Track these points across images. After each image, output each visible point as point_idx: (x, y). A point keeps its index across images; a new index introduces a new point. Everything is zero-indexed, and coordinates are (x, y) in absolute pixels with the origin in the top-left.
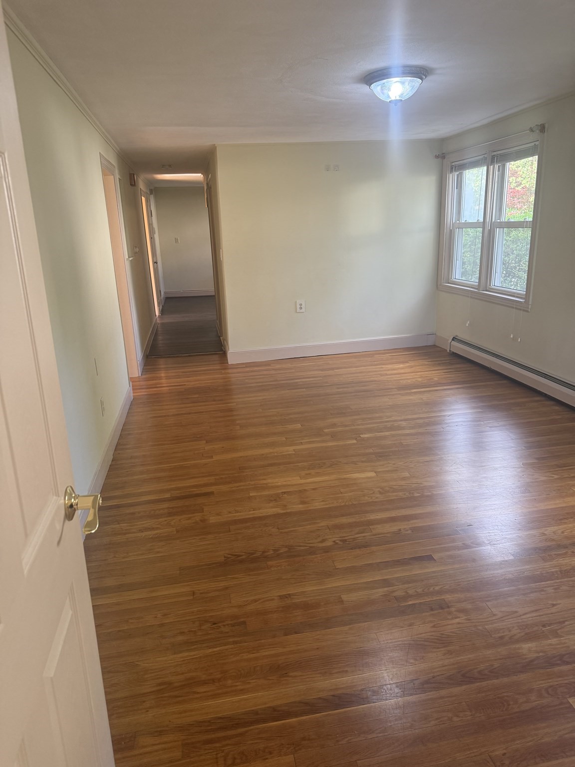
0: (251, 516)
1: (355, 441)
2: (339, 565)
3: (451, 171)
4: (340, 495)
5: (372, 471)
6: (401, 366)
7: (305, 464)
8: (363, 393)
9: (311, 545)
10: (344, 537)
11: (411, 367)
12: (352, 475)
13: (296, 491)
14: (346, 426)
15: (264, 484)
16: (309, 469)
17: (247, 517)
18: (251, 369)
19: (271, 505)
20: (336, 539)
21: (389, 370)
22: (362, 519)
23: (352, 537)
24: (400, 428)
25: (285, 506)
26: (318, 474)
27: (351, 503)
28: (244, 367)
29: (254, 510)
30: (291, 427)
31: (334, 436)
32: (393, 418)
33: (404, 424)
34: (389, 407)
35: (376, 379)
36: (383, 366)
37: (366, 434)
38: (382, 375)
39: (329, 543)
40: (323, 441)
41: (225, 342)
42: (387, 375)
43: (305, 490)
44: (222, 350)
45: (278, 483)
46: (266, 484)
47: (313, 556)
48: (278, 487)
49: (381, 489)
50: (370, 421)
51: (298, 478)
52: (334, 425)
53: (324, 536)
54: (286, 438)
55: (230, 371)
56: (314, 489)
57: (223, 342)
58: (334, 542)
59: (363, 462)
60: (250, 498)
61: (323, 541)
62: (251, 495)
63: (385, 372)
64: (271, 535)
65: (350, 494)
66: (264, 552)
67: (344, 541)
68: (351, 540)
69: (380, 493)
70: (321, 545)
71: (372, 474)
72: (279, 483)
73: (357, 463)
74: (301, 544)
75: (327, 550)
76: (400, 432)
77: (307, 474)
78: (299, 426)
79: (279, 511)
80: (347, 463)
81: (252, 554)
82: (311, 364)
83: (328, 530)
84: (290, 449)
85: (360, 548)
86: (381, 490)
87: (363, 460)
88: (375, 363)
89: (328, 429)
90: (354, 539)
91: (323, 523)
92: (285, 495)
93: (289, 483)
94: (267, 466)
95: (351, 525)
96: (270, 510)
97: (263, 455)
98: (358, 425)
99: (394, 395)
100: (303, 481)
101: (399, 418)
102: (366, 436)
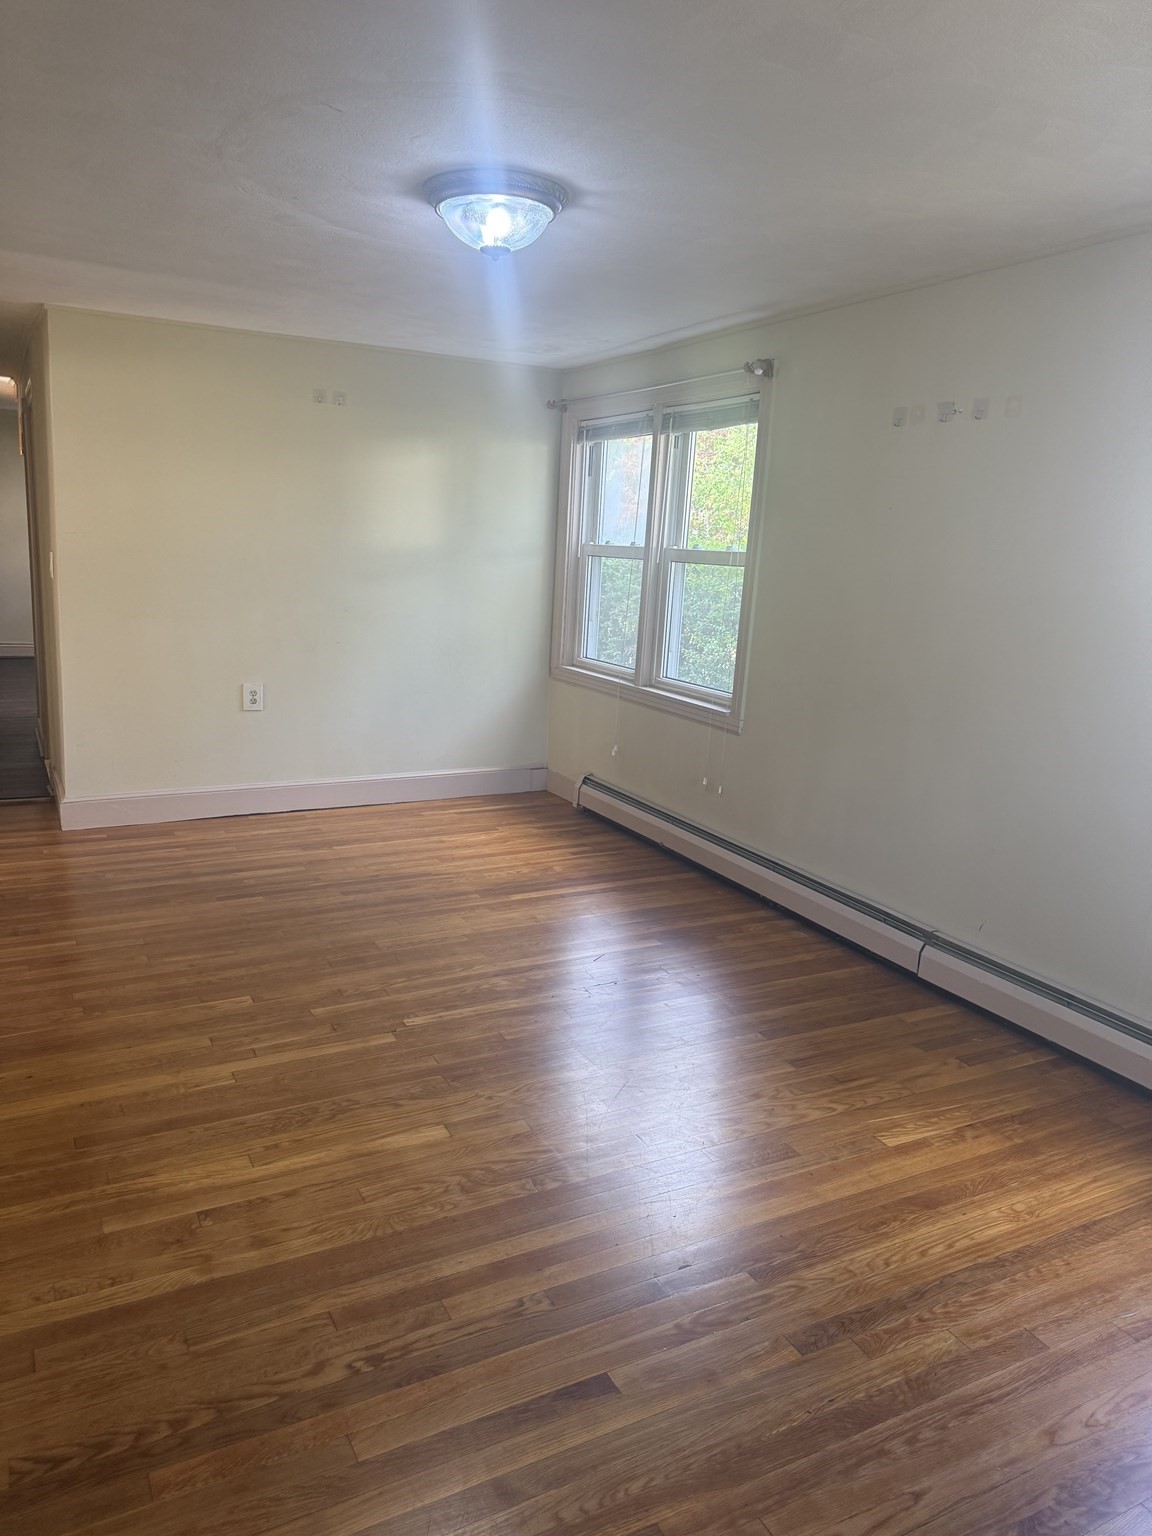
0: (105, 1306)
1: (390, 1039)
2: (368, 1452)
3: (580, 438)
4: (361, 1207)
5: (438, 1124)
6: (483, 837)
7: (264, 1115)
8: (403, 906)
9: (284, 1388)
10: (378, 1345)
11: (504, 840)
12: (388, 1139)
13: (239, 1206)
14: (368, 995)
15: (147, 1189)
16: (274, 1131)
17: (92, 1310)
18: (123, 844)
19: (166, 1258)
20: (355, 1356)
21: (457, 847)
22: (422, 1280)
23: (398, 1343)
24: (494, 995)
25: (208, 1258)
26: (299, 1146)
27: (389, 1231)
28: (105, 839)
29: (112, 1285)
30: (225, 1005)
31: (338, 1025)
32: (477, 970)
33: (502, 983)
34: (466, 939)
35: (431, 869)
36: (444, 838)
37: (417, 1016)
38: (442, 860)
39: (335, 1375)
40: (312, 1043)
41: (56, 776)
42: (454, 859)
43: (264, 1200)
44: (48, 795)
45: (187, 1182)
46: (153, 1189)
47: (290, 1429)
48: (186, 1197)
49: (465, 1176)
50: (424, 980)
51: (245, 1161)
52: (338, 995)
53: (321, 1350)
54: (211, 1040)
55: (64, 849)
56: (287, 1195)
57: (51, 773)
58: (349, 1366)
59: (413, 1097)
60: (102, 1241)
61: (318, 1368)
62: (107, 1230)
63: (448, 852)
64: (163, 1367)
65: (387, 1201)
66: (140, 1435)
67: (375, 1360)
68: (397, 1354)
69: (464, 1190)
70: (311, 1384)
71: (439, 1133)
72: (191, 1184)
73: (400, 1102)
74: (257, 1389)
75: (329, 1400)
76: (495, 1006)
77: (267, 1148)
78: (246, 1001)
79: (192, 1277)
80: (373, 1105)
81: (103, 1446)
82: (276, 831)
83: (331, 1328)
84: (221, 1074)
85: (421, 1378)
86: (464, 1180)
87: (413, 1091)
88: (427, 829)
89: (324, 1006)
90: (406, 1349)
91: (318, 1308)
92: (208, 1223)
93: (218, 1181)
94: (157, 1131)
95: (393, 1304)
96: (159, 1277)
97: (145, 1094)
98: (398, 991)
99: (472, 909)
100: (258, 1171)
101: (491, 969)
102: (418, 1021)
